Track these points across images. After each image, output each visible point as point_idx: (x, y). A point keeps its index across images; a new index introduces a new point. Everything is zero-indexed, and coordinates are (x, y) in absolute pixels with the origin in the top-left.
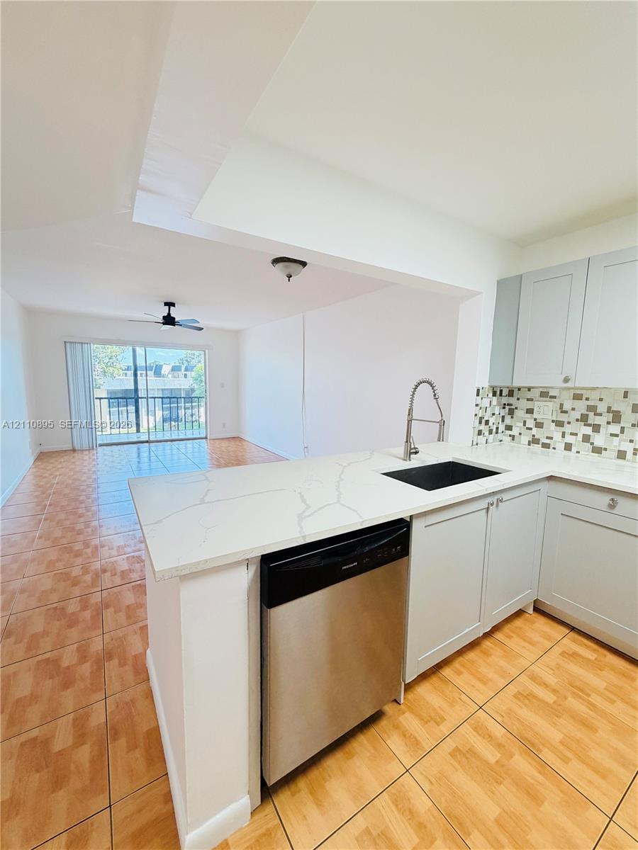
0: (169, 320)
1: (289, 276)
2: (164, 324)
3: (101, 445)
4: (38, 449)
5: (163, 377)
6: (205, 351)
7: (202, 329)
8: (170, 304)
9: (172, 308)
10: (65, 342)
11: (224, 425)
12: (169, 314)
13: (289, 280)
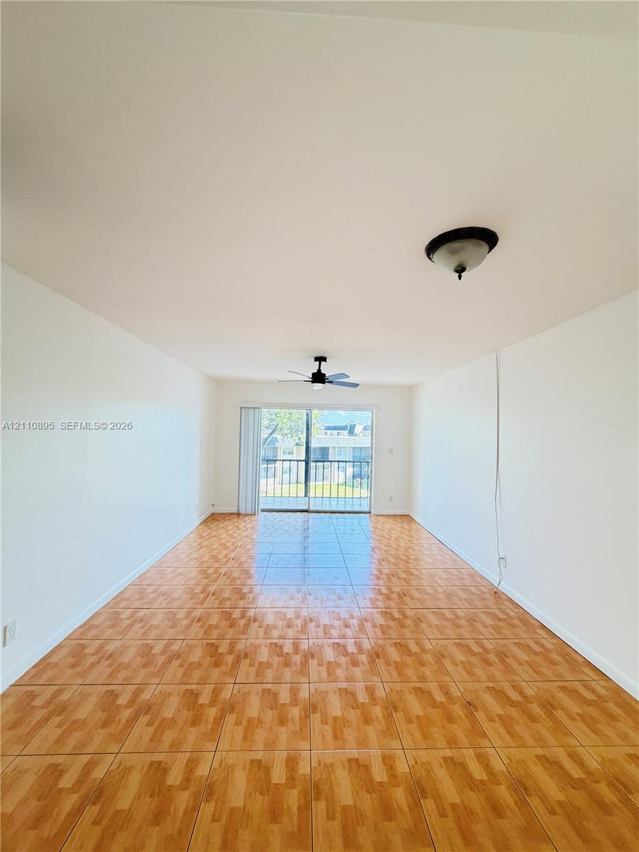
0: (319, 378)
1: (460, 270)
2: (313, 382)
3: (263, 511)
4: (211, 509)
5: (356, 436)
6: (372, 412)
7: (358, 385)
8: (321, 359)
9: (323, 363)
10: (241, 408)
11: (391, 500)
12: (319, 370)
13: (460, 277)
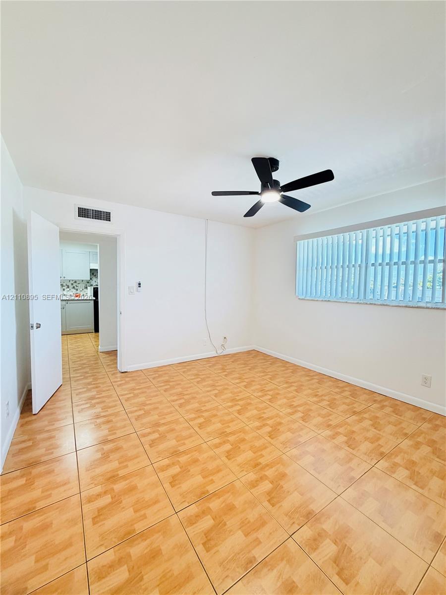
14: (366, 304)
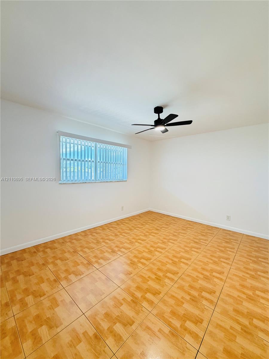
14: (105, 182)
